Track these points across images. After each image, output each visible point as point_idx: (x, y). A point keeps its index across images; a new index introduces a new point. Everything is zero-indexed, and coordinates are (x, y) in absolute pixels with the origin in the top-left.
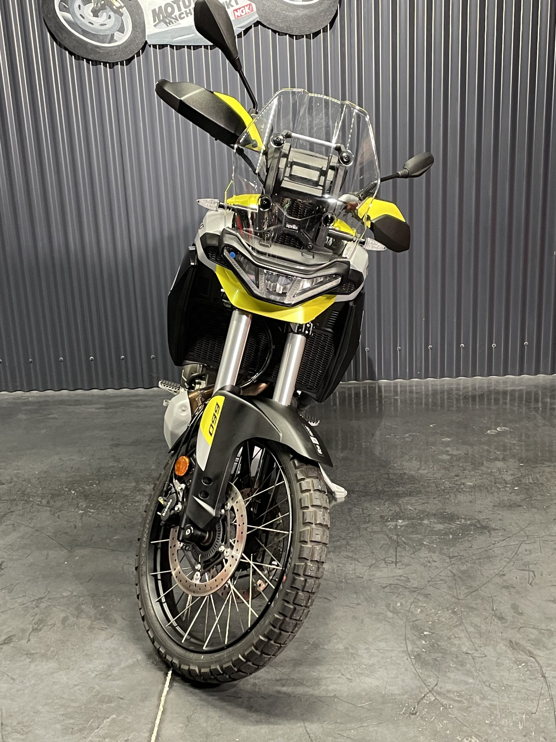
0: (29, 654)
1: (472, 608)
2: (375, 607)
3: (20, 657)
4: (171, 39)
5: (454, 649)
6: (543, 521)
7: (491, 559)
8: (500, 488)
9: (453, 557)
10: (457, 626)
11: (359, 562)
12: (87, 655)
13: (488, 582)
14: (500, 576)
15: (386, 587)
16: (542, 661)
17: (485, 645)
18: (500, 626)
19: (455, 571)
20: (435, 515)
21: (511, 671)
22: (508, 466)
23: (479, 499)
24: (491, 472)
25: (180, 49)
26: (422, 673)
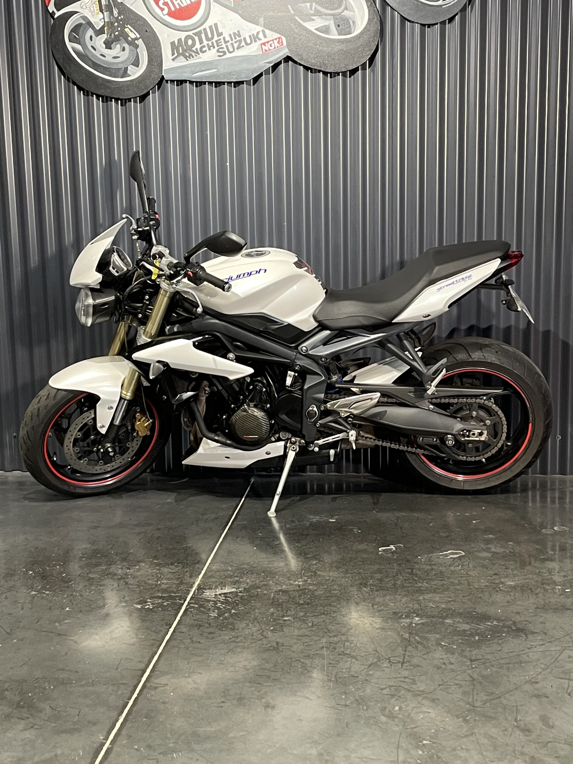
1: (491, 717)
2: (366, 710)
4: (191, 75)
7: (523, 665)
8: (547, 589)
9: (476, 660)
10: (466, 736)
11: (357, 660)
13: (516, 689)
14: (531, 684)
15: (385, 688)
17: (499, 760)
18: (523, 739)
19: (475, 676)
20: (460, 614)
22: (561, 567)
23: (520, 600)
24: (540, 572)
25: (201, 85)
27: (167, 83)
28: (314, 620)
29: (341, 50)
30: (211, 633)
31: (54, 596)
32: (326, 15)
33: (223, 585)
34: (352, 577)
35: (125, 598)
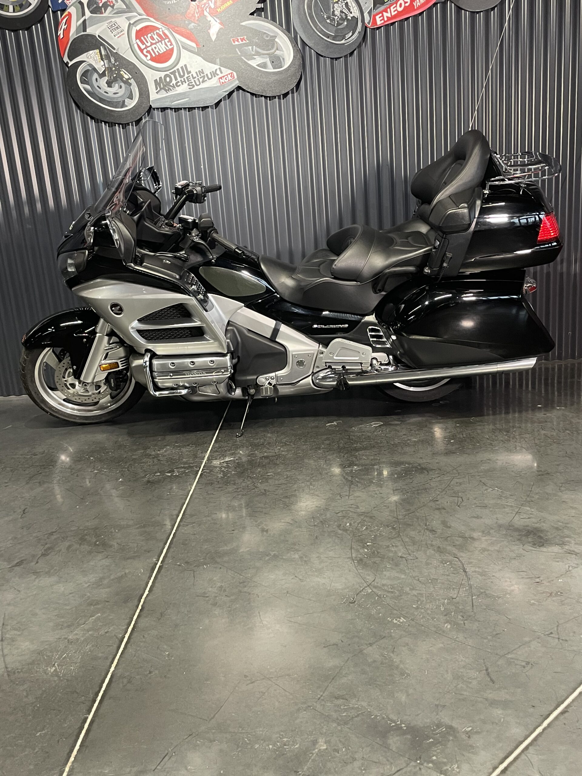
0: (36, 573)
1: (409, 525)
2: (328, 527)
3: (27, 575)
4: (170, 103)
5: (391, 555)
6: (472, 462)
7: (428, 490)
8: (439, 441)
9: (397, 490)
10: (395, 538)
12: (83, 571)
13: (424, 506)
14: (434, 502)
15: (339, 513)
16: (464, 560)
17: (417, 551)
18: (432, 537)
19: (397, 500)
20: (384, 462)
21: (438, 568)
22: (447, 426)
23: (421, 450)
25: (178, 111)
26: (362, 573)
27: (154, 110)
28: (288, 474)
29: (277, 80)
30: (219, 488)
31: (109, 472)
32: (263, 54)
33: (224, 456)
34: (310, 444)
35: (160, 470)
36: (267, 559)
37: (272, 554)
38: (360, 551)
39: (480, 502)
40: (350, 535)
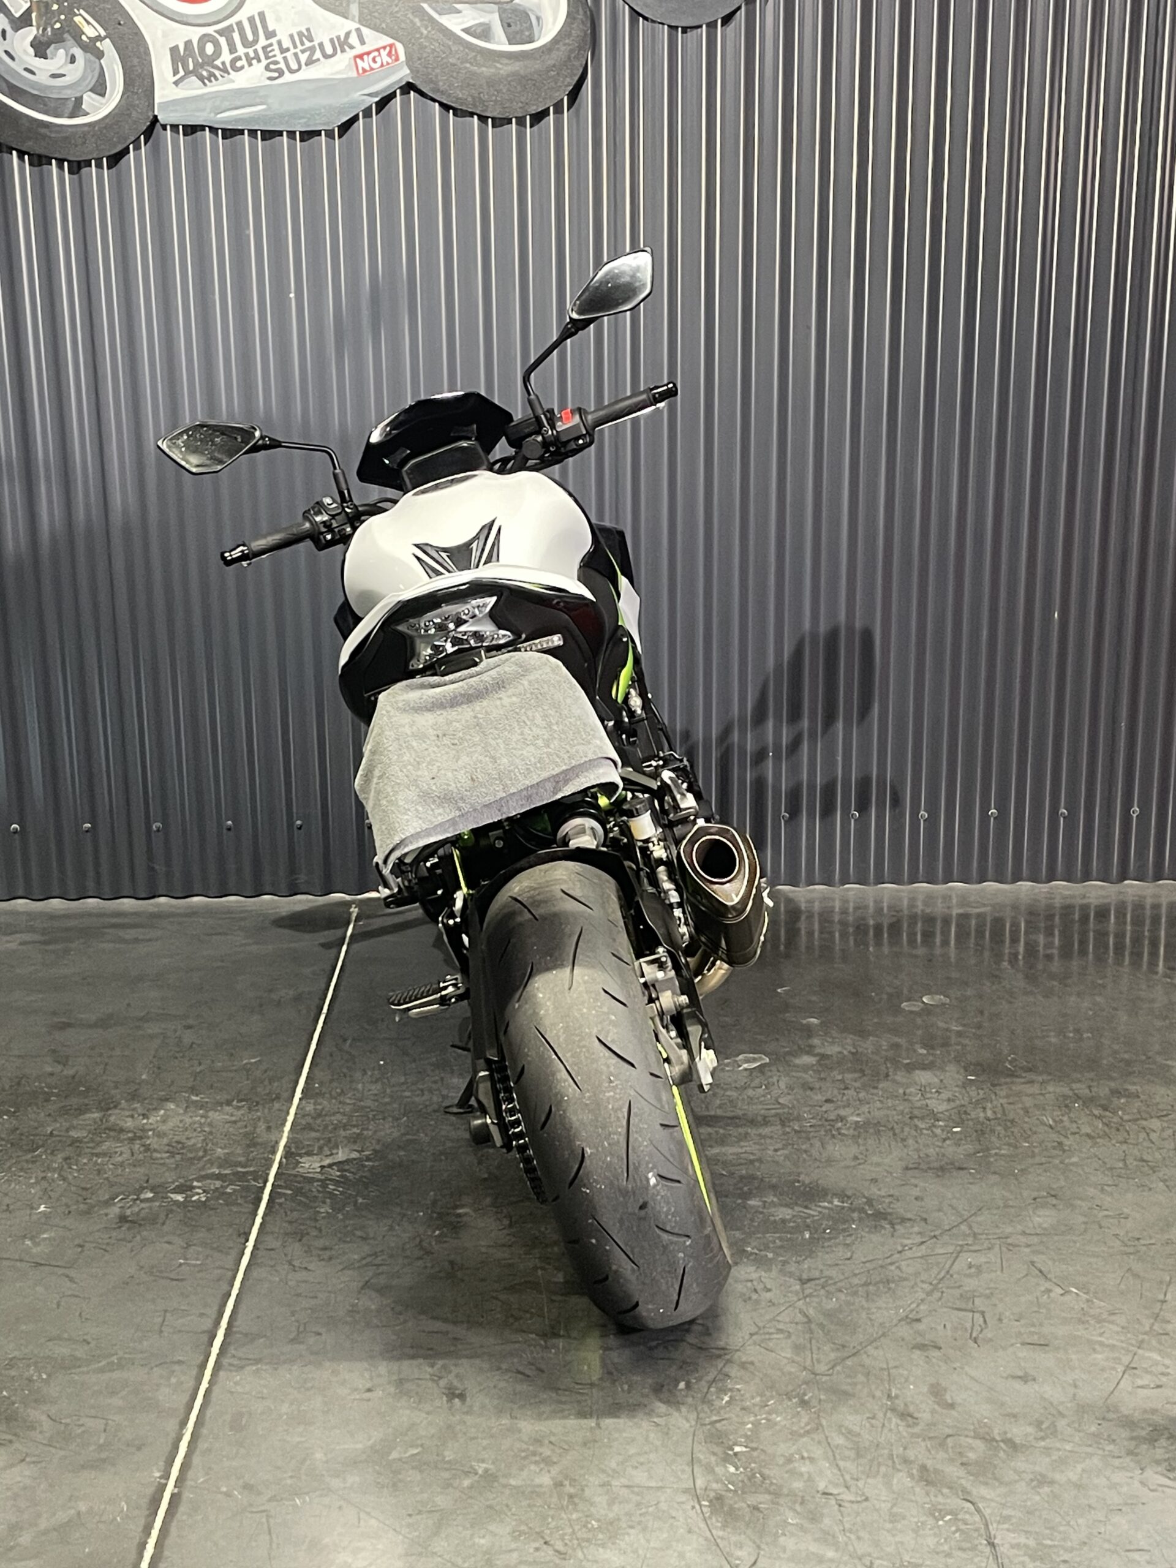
1: (846, 1393)
2: (629, 1391)
4: (212, 115)
5: (798, 1485)
6: (1011, 1203)
7: (893, 1285)
8: (921, 1129)
9: (809, 1280)
10: (808, 1432)
13: (884, 1335)
14: (908, 1323)
15: (656, 1346)
16: (989, 1511)
17: (868, 1476)
18: (905, 1434)
19: (811, 1312)
20: (774, 1187)
21: (921, 1532)
22: (941, 1081)
23: (875, 1154)
24: (904, 1094)
25: (231, 137)
26: (722, 1538)
27: (164, 127)
28: (512, 1212)
29: (516, 74)
30: (325, 1249)
31: (9, 1182)
33: (332, 1144)
35: (151, 1181)
36: (466, 1483)
37: (480, 1472)
38: (717, 1469)
39: (1032, 1329)
40: (688, 1420)
